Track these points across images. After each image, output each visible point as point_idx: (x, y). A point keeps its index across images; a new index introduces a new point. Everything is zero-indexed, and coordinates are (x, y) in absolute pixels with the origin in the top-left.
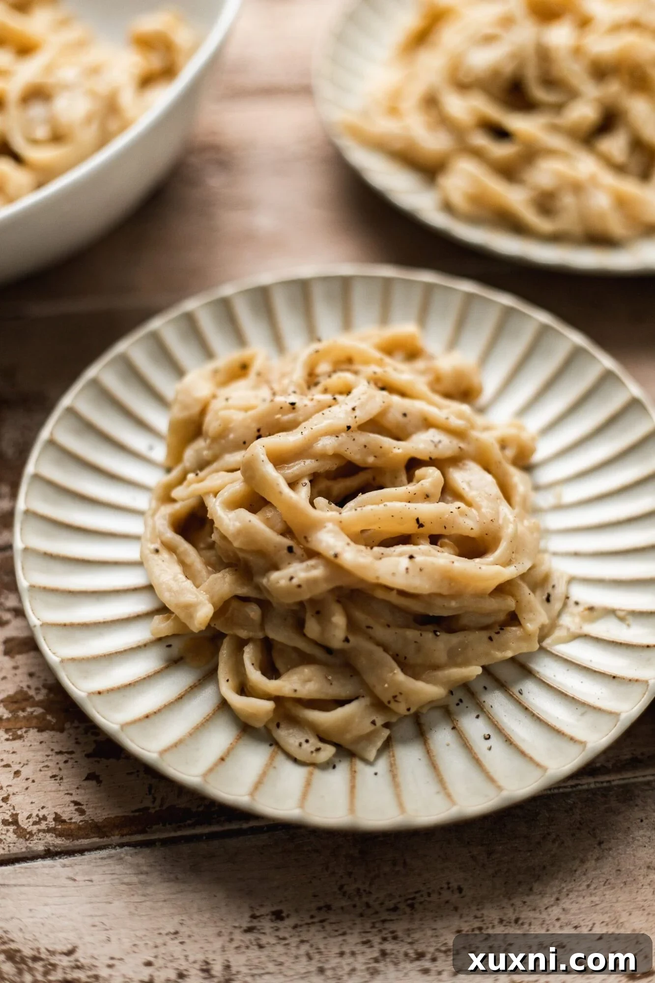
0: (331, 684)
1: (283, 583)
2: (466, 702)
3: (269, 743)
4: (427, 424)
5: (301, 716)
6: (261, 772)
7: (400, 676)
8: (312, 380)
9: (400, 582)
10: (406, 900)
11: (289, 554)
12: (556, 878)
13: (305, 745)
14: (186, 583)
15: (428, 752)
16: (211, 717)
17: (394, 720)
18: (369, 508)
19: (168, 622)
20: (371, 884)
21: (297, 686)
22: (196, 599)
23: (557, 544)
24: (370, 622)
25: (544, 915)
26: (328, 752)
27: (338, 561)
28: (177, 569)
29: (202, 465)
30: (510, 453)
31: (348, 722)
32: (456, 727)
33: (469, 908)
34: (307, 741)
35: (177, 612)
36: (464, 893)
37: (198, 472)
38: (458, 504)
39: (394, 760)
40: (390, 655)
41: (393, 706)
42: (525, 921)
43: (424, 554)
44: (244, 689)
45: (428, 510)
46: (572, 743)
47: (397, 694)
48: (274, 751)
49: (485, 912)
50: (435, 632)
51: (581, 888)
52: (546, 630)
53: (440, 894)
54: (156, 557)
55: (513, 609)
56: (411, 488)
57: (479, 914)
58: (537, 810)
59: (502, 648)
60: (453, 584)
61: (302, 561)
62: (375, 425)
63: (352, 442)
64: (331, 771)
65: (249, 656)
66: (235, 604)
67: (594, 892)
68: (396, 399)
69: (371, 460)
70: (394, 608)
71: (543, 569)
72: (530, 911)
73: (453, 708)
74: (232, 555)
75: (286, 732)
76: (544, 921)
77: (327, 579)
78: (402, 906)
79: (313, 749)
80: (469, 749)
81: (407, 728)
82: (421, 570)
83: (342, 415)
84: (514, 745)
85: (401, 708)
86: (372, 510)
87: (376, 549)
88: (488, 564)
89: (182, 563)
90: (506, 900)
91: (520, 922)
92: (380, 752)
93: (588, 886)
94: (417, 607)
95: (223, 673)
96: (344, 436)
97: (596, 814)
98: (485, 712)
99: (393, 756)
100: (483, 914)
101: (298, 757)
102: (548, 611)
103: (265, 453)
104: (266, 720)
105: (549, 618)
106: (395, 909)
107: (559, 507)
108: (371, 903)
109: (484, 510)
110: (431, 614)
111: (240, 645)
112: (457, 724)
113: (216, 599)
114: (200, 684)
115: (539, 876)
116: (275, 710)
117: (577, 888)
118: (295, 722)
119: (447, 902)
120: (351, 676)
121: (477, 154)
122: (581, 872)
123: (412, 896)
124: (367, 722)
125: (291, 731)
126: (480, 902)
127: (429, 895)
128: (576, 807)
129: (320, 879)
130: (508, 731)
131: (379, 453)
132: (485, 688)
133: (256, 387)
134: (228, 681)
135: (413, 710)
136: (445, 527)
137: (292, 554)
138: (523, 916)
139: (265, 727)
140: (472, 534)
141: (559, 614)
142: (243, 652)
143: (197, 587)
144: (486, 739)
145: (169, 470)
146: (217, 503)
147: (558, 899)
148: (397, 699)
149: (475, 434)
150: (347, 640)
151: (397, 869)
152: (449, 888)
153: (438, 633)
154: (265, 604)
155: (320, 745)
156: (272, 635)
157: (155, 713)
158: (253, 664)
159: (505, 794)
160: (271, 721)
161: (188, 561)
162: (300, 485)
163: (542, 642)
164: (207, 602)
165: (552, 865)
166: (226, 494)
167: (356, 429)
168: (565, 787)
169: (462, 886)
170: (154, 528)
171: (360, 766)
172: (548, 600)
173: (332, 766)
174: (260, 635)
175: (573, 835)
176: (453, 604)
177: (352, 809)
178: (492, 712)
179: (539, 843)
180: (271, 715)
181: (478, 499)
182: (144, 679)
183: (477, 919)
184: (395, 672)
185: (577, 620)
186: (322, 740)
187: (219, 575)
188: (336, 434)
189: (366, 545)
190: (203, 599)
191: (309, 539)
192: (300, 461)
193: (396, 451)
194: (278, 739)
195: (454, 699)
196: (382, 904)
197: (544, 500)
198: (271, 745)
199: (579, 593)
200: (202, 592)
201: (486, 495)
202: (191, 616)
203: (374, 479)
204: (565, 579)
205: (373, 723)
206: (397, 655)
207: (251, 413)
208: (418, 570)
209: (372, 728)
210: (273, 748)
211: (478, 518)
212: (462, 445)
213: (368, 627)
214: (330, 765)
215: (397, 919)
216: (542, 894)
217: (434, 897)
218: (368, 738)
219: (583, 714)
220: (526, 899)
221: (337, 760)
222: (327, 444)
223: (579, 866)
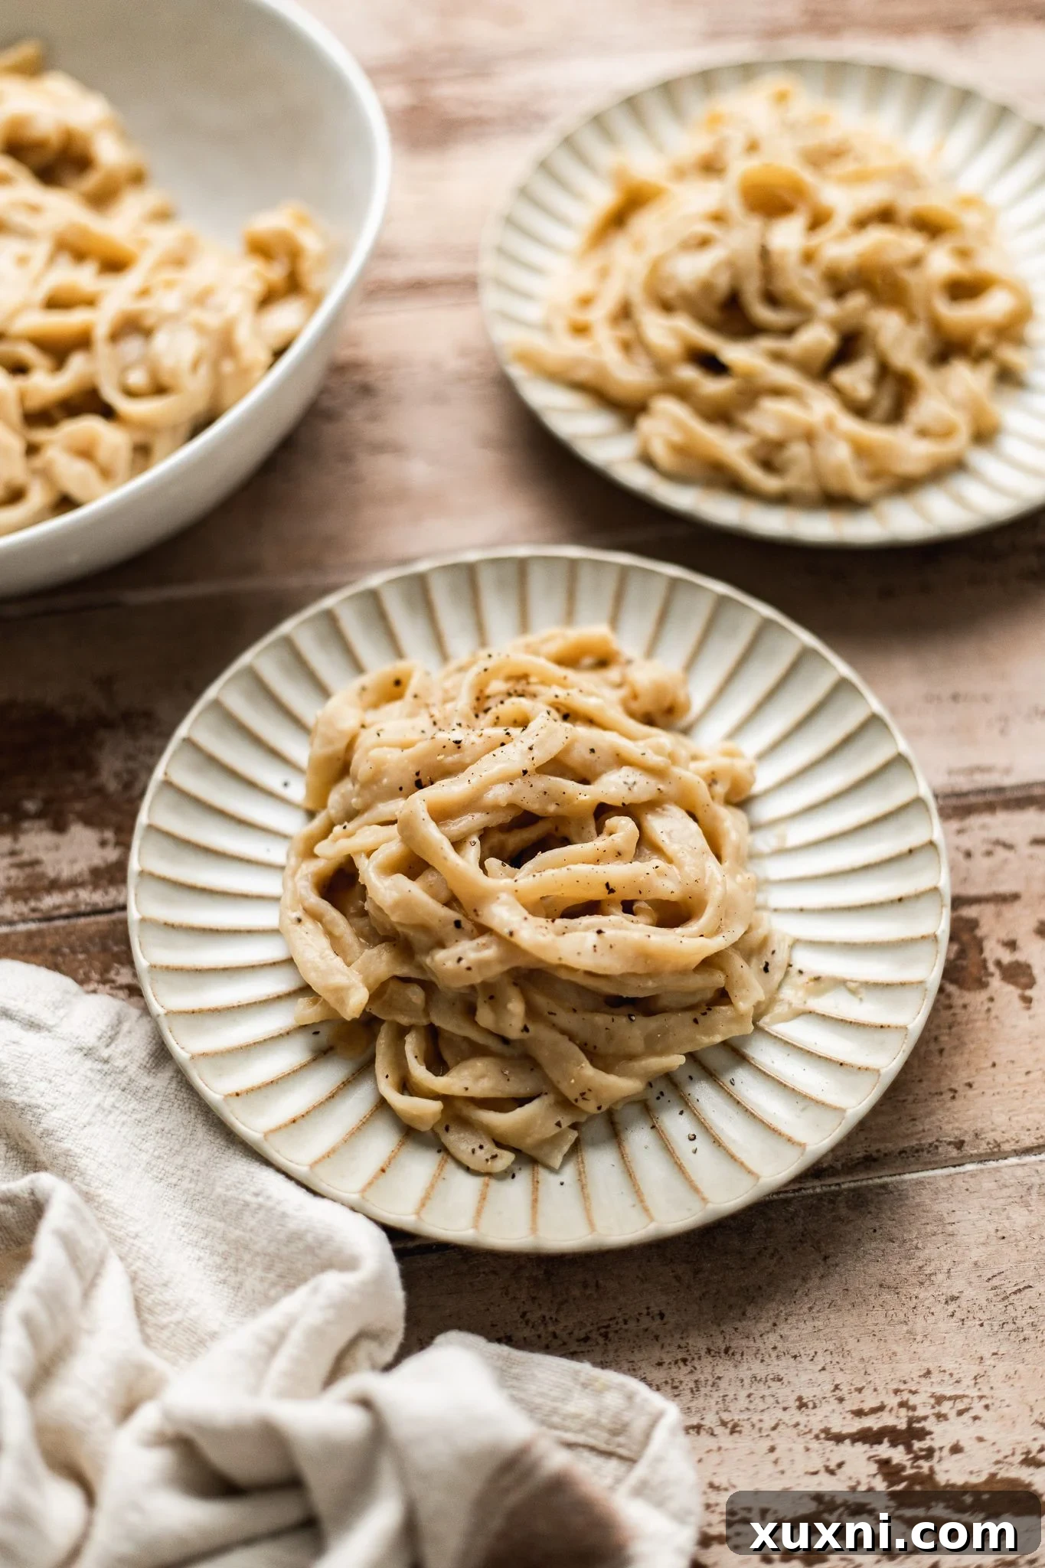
0: (508, 1080)
1: (451, 965)
2: (668, 1095)
3: (437, 1150)
4: (620, 761)
5: (473, 1118)
6: (428, 1185)
7: (589, 1071)
8: (481, 704)
9: (586, 962)
10: (599, 1329)
11: (455, 929)
12: (773, 1300)
13: (479, 1152)
14: (335, 960)
15: (623, 1156)
16: (368, 1120)
17: (583, 1119)
18: (549, 872)
19: (315, 1007)
20: (558, 1311)
21: (468, 1084)
22: (347, 981)
23: (780, 898)
24: (554, 1008)
25: (759, 1343)
26: (506, 1159)
27: (513, 939)
28: (324, 942)
29: (351, 815)
30: (721, 789)
31: (528, 1125)
32: (657, 1126)
33: (672, 1336)
34: (481, 1147)
35: (325, 995)
36: (665, 1320)
37: (346, 823)
38: (656, 861)
39: (584, 1167)
40: (577, 1045)
41: (581, 1104)
42: (736, 1350)
43: (614, 926)
44: (406, 1086)
45: (618, 872)
46: (789, 1144)
47: (586, 1091)
48: (443, 1158)
49: (690, 1342)
50: (630, 1016)
51: (802, 1312)
52: (763, 1007)
53: (638, 1320)
54: (298, 928)
55: (722, 986)
56: (600, 843)
57: (683, 1344)
58: (753, 1220)
59: (709, 1032)
60: (649, 962)
61: (472, 938)
62: (557, 766)
63: (529, 789)
64: (510, 1181)
65: (412, 1046)
66: (393, 986)
67: (817, 1315)
68: (582, 731)
69: (552, 808)
70: (581, 990)
71: (759, 933)
72: (742, 1338)
73: (653, 1102)
74: (389, 927)
75: (457, 1136)
76: (759, 1350)
77: (501, 961)
78: (594, 1335)
79: (489, 1157)
80: (670, 1152)
81: (599, 1128)
82: (611, 947)
83: (516, 757)
84: (723, 1147)
85: (591, 1107)
86: (553, 875)
87: (559, 921)
88: (691, 936)
89: (329, 934)
90: (715, 1327)
91: (730, 1352)
92: (567, 1157)
93: (810, 1309)
94: (609, 989)
95: (382, 1066)
96: (519, 783)
97: (821, 1224)
98: (689, 1107)
99: (583, 1163)
100: (688, 1344)
101: (472, 1167)
102: (764, 986)
103: (426, 810)
104: (432, 1122)
105: (765, 993)
106: (586, 1339)
107: (782, 852)
108: (558, 1332)
109: (687, 868)
110: (625, 996)
111: (401, 1032)
112: (657, 1122)
113: (371, 980)
114: (354, 1079)
115: (754, 1298)
116: (443, 1111)
117: (798, 1312)
118: (467, 1124)
119: (646, 1330)
120: (532, 1069)
121: (682, 393)
122: (803, 1293)
123: (605, 1324)
124: (552, 1124)
125: (462, 1135)
126: (684, 1330)
127: (626, 1322)
128: (798, 1217)
129: (499, 1306)
130: (716, 1131)
131: (561, 799)
132: (691, 1078)
133: (412, 715)
134: (387, 1077)
135: (604, 1108)
136: (640, 892)
137: (460, 930)
138: (733, 1345)
139: (432, 1129)
140: (673, 898)
141: (780, 986)
142: (404, 1042)
143: (349, 965)
144: (691, 1140)
145: (311, 814)
146: (371, 866)
147: (775, 1325)
148: (585, 1096)
149: (677, 771)
150: (526, 1029)
151: (588, 1292)
152: (648, 1314)
153: (634, 1018)
154: (429, 987)
155: (497, 1151)
156: (438, 1022)
157: (303, 1116)
158: (416, 1057)
159: (710, 1206)
160: (439, 1122)
161: (337, 932)
162: (468, 844)
163: (759, 1021)
164: (361, 985)
165: (769, 1284)
166: (380, 856)
167: (535, 772)
168: (786, 1192)
169: (664, 1312)
170: (295, 892)
171: (543, 1174)
172: (766, 970)
173: (511, 1175)
174: (424, 1022)
175: (794, 1249)
176: (650, 984)
177: (534, 1228)
178: (697, 1105)
179: (754, 1259)
180: (439, 1117)
181: (680, 855)
182: (289, 1074)
183: (680, 1349)
184: (583, 1065)
185: (801, 994)
186: (499, 1144)
187: (375, 951)
188: (510, 780)
189: (547, 917)
190: (356, 982)
191: (480, 913)
192: (467, 816)
193: (582, 798)
194: (447, 1145)
195: (655, 1092)
196: (571, 1334)
197: (765, 842)
198: (439, 1151)
199: (804, 959)
200: (354, 971)
201: (690, 849)
202: (342, 1001)
203: (557, 829)
204: (788, 942)
205: (559, 1124)
206: (586, 1044)
207: (408, 752)
208: (609, 946)
209: (558, 1130)
210: (442, 1154)
211: (679, 877)
212: (661, 787)
213: (551, 1013)
214: (509, 1174)
215: (588, 1351)
216: (757, 1319)
217: (632, 1325)
218: (553, 1141)
219: (803, 1110)
220: (738, 1324)
221: (516, 1167)
222: (500, 794)
223: (801, 1286)
